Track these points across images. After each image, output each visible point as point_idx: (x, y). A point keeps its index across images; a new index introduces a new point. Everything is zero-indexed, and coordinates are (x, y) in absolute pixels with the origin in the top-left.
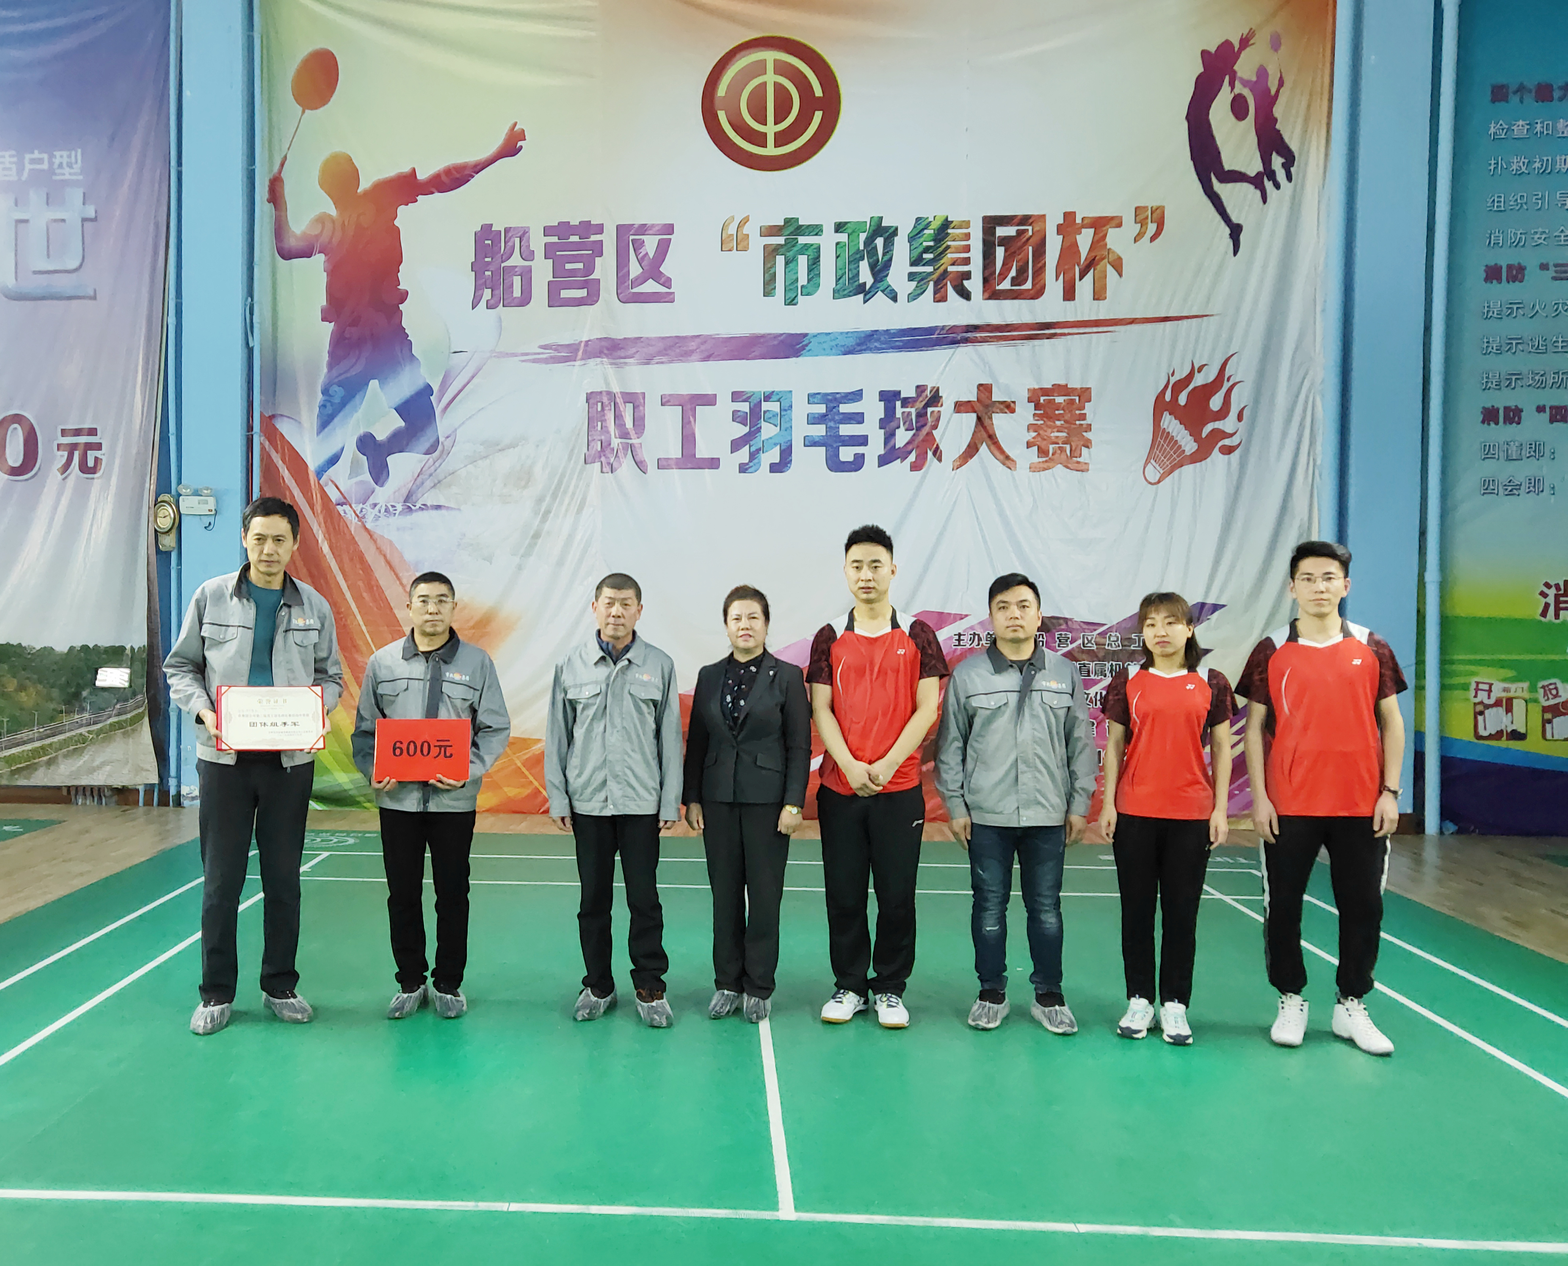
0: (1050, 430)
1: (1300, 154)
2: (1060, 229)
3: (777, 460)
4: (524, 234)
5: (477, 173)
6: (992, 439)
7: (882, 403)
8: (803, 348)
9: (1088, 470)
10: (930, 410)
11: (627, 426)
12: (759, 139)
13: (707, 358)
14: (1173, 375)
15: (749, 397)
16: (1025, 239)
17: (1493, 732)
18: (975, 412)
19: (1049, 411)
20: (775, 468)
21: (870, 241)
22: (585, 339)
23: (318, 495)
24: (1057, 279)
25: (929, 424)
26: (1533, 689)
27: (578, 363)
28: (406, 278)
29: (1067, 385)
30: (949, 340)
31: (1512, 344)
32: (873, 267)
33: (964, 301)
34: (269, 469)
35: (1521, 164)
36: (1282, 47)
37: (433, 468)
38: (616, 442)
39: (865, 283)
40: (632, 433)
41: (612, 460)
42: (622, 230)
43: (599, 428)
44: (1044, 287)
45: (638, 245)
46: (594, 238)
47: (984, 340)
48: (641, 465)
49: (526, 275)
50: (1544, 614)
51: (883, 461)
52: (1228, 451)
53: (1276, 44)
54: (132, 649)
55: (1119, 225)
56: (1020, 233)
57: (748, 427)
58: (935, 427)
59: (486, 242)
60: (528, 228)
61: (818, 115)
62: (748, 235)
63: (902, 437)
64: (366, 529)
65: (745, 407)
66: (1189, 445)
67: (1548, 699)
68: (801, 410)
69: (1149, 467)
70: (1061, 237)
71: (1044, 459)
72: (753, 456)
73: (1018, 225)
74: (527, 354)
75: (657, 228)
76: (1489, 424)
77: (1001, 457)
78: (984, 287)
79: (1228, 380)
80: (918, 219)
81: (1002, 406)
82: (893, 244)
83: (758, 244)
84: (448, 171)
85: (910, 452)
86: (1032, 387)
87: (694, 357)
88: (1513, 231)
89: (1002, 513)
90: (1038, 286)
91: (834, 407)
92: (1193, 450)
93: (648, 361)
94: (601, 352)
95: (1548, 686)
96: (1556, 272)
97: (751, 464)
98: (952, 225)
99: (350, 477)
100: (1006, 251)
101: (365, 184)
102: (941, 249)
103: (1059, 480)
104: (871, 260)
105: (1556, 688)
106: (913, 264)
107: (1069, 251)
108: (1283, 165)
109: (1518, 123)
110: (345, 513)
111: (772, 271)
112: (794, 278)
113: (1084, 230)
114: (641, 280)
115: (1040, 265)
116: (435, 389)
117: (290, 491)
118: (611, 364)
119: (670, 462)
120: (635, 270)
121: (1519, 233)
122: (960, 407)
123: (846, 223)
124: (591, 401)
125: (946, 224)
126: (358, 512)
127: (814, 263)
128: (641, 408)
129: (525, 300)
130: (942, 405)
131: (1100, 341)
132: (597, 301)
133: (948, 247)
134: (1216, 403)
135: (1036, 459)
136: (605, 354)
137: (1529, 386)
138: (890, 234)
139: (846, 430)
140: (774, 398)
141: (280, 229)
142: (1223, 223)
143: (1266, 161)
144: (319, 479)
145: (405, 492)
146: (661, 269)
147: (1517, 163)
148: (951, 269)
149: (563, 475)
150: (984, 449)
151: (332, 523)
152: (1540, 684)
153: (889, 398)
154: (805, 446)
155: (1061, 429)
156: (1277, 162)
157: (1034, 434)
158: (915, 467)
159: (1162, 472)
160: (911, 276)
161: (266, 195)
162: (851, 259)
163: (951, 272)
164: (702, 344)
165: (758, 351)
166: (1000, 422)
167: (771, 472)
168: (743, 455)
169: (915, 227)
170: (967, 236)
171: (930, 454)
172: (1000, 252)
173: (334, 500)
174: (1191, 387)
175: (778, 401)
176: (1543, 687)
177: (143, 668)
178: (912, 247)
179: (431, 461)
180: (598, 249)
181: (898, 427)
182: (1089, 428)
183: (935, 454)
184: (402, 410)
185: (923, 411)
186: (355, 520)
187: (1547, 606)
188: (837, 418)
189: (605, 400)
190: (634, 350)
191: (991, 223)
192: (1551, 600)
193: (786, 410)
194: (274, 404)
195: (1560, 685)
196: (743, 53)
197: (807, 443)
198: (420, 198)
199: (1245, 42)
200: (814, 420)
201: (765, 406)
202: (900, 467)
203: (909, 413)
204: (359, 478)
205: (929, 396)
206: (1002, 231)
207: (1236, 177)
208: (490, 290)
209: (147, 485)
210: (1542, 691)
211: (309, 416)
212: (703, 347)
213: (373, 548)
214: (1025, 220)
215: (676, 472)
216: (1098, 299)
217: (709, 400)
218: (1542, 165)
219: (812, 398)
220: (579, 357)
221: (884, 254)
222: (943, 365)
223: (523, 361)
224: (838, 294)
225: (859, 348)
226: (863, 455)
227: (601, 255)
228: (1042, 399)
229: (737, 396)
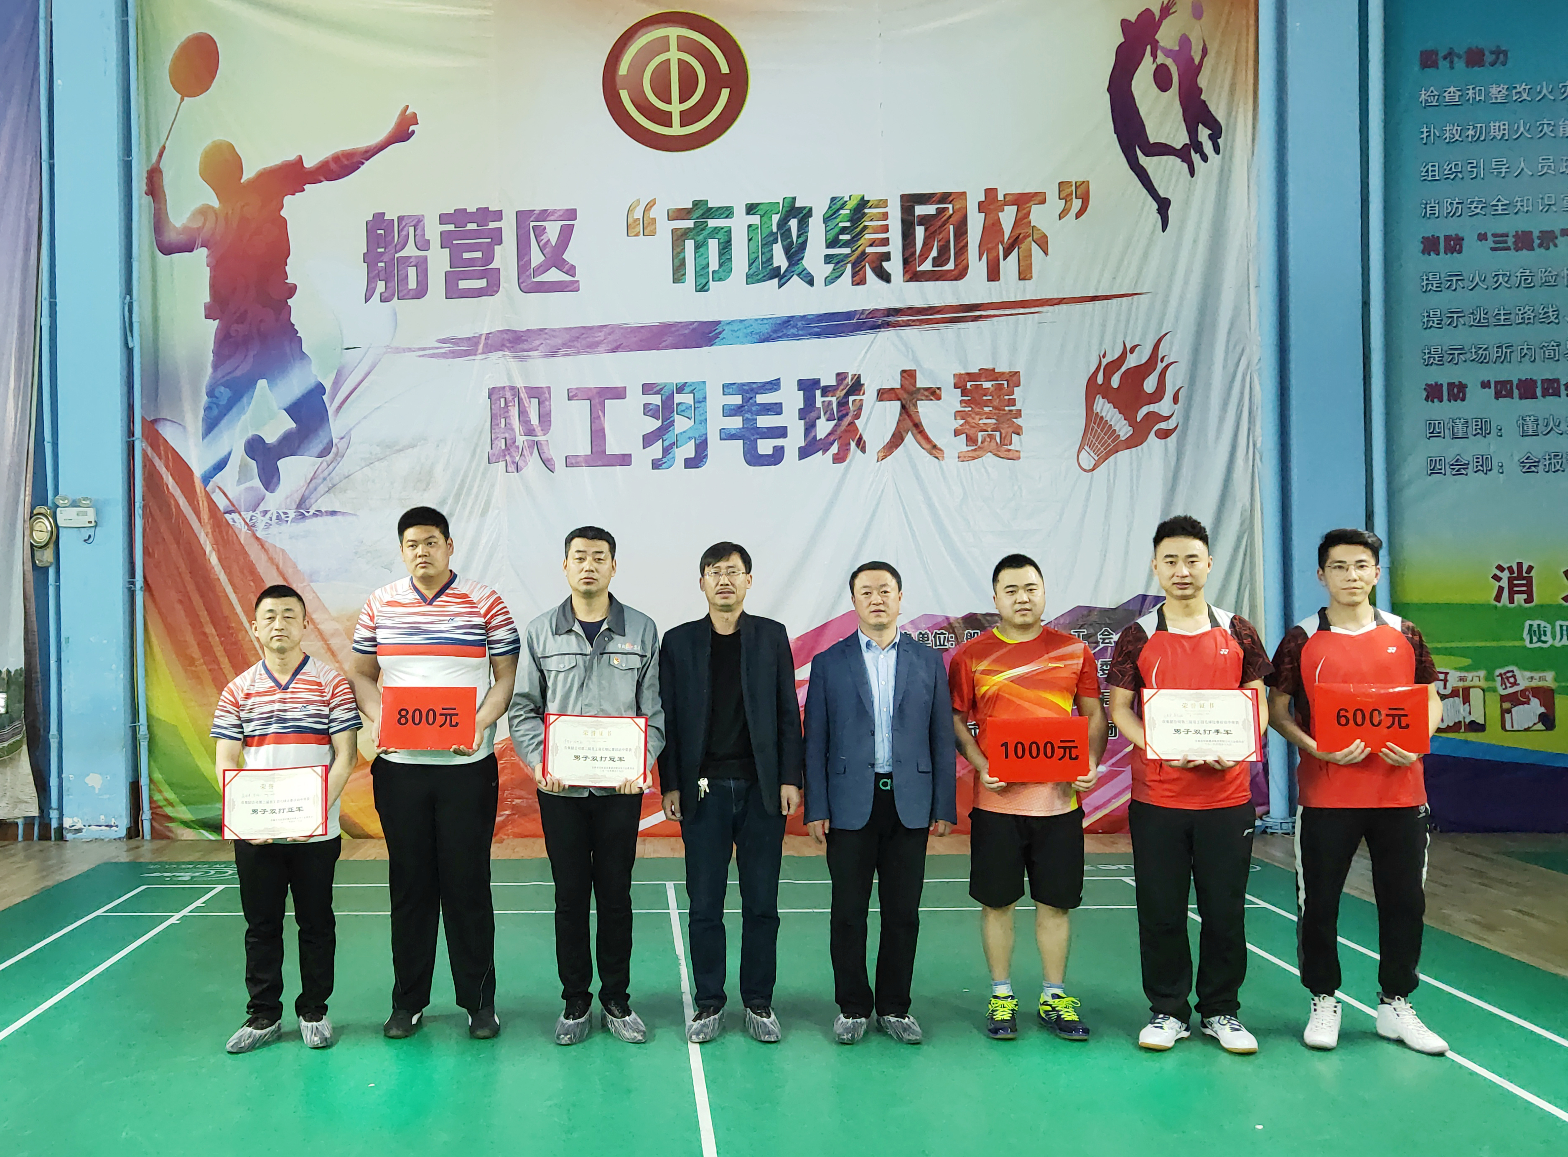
0: (977, 417)
1: (1227, 125)
2: (981, 207)
3: (693, 456)
4: (418, 222)
5: (367, 160)
6: (918, 427)
7: (801, 392)
8: (717, 336)
9: (1019, 458)
10: (851, 398)
11: (532, 423)
12: (665, 119)
13: (614, 350)
14: (1104, 357)
15: (661, 389)
16: (945, 218)
17: (1451, 724)
18: (899, 399)
19: (977, 396)
20: (692, 463)
21: (783, 223)
22: (485, 331)
23: (206, 504)
24: (980, 260)
25: (851, 414)
26: (1489, 678)
27: (478, 357)
28: (294, 271)
29: (994, 370)
30: (868, 324)
31: (1453, 318)
32: (787, 250)
33: (884, 284)
34: (153, 479)
35: (1454, 131)
36: (1205, 15)
37: (326, 473)
38: (521, 440)
39: (779, 267)
40: (538, 430)
41: (517, 458)
42: (522, 217)
43: (503, 425)
44: (966, 268)
45: (540, 232)
46: (492, 225)
47: (907, 324)
48: (548, 464)
49: (422, 266)
50: (1498, 598)
51: (804, 453)
52: (1164, 434)
53: (1198, 13)
54: (9, 672)
55: (1043, 202)
56: (940, 211)
57: (660, 421)
58: (857, 416)
59: (379, 232)
60: (423, 216)
61: (725, 93)
62: (655, 219)
63: (823, 428)
64: (257, 538)
65: (656, 400)
66: (1124, 430)
67: (1506, 688)
68: (716, 401)
69: (1084, 454)
70: (983, 214)
71: (973, 448)
72: (666, 451)
73: (939, 202)
74: (424, 349)
75: (561, 213)
76: (1433, 402)
77: (928, 447)
78: (904, 268)
79: (1162, 361)
80: (833, 199)
81: (926, 393)
82: (808, 226)
83: (665, 228)
84: (336, 158)
85: (832, 444)
86: (957, 372)
87: (601, 348)
88: (1450, 200)
89: (931, 506)
90: (960, 267)
91: (751, 398)
92: (1128, 435)
93: (553, 353)
94: (503, 345)
95: (1505, 673)
96: (1495, 242)
97: (665, 460)
98: (869, 204)
99: (239, 482)
100: (926, 230)
101: (249, 173)
102: (858, 229)
103: (990, 469)
104: (785, 243)
105: (1514, 676)
106: (829, 246)
107: (992, 229)
108: (1211, 137)
109: (1449, 90)
110: (234, 521)
111: (681, 256)
112: (705, 263)
113: (1006, 208)
114: (543, 268)
115: (962, 244)
116: (328, 387)
117: (175, 500)
118: (514, 357)
119: (579, 459)
120: (536, 257)
121: (1455, 202)
122: (883, 395)
123: (758, 204)
124: (494, 397)
125: (863, 203)
126: (248, 521)
127: (726, 247)
128: (547, 403)
129: (421, 292)
130: (864, 394)
131: (1027, 322)
132: (497, 292)
133: (865, 227)
134: (1150, 385)
135: (965, 448)
136: (507, 347)
137: (1473, 360)
138: (804, 215)
139: (764, 421)
140: (687, 389)
141: (159, 223)
142: (1150, 198)
143: (1192, 132)
144: (205, 487)
145: (297, 498)
146: (564, 257)
147: (1451, 131)
148: (869, 250)
149: (465, 476)
150: (909, 438)
151: (221, 532)
152: (1497, 672)
153: (808, 387)
154: (721, 439)
155: (991, 416)
156: (1204, 134)
157: (963, 421)
158: (839, 458)
159: (1096, 458)
160: (828, 259)
161: (144, 188)
162: (764, 242)
163: (870, 254)
164: (610, 334)
165: (669, 340)
166: (925, 410)
167: (686, 467)
168: (656, 451)
169: (830, 207)
170: (885, 216)
171: (853, 444)
172: (920, 232)
173: (221, 508)
174: (1123, 369)
175: (691, 392)
176: (1501, 675)
177: (20, 693)
178: (828, 228)
179: (325, 465)
180: (497, 237)
181: (819, 418)
182: (1019, 413)
183: (858, 444)
184: (293, 410)
185: (844, 400)
186: (245, 529)
187: (1501, 589)
188: (754, 409)
189: (509, 395)
190: (537, 342)
191: (909, 202)
192: (1504, 583)
193: (699, 402)
194: (156, 406)
195: (1517, 672)
196: (644, 30)
197: (723, 436)
198: (307, 187)
199: (1166, 11)
200: (730, 411)
201: (678, 398)
202: (821, 460)
203: (830, 403)
204: (248, 484)
205: (850, 384)
206: (920, 210)
207: (1163, 150)
208: (383, 282)
209: (22, 497)
210: (1500, 678)
211: (194, 420)
212: (611, 338)
213: (264, 557)
214: (945, 198)
215: (585, 470)
216: (1024, 279)
217: (619, 393)
218: (1476, 132)
219: (727, 389)
220: (480, 351)
221: (799, 236)
222: (864, 352)
223: (420, 356)
224: (751, 278)
225: (775, 336)
226: (783, 447)
227: (500, 243)
228: (969, 384)
229: (647, 389)
